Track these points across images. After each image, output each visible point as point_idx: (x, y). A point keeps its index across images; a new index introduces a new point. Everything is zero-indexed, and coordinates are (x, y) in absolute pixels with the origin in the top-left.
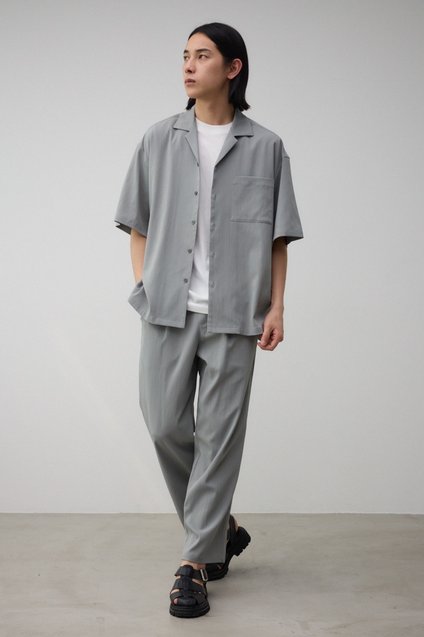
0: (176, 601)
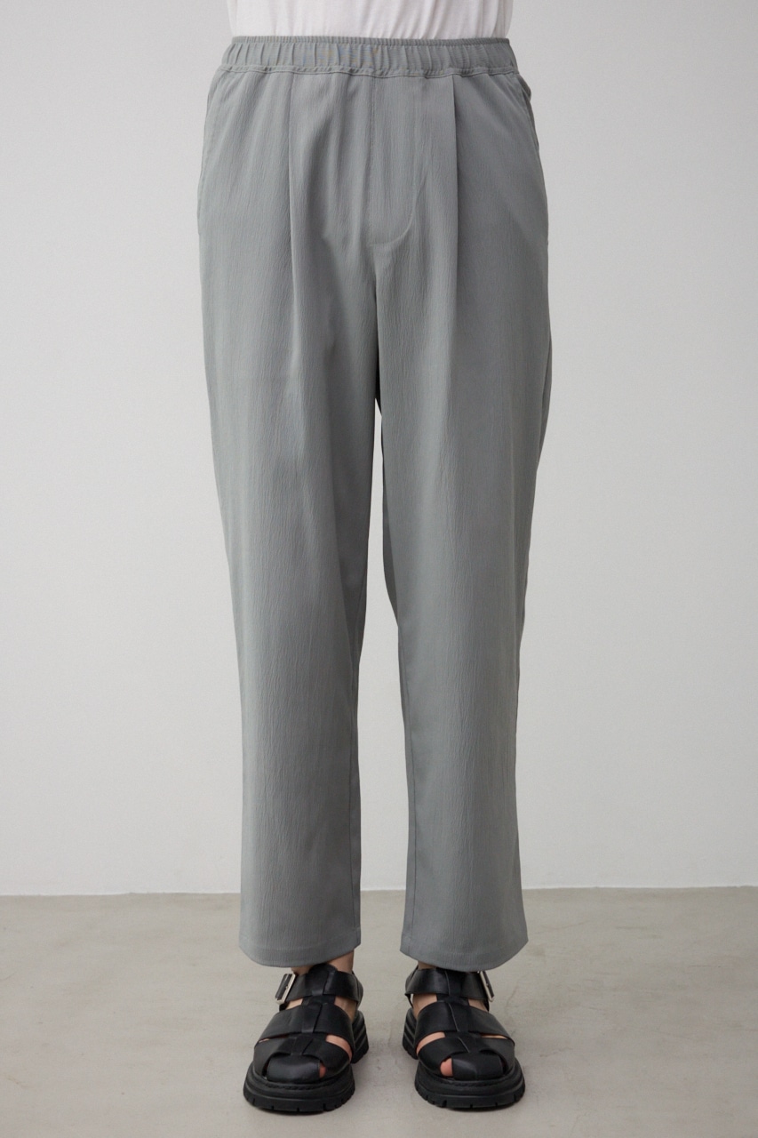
0: (446, 1066)
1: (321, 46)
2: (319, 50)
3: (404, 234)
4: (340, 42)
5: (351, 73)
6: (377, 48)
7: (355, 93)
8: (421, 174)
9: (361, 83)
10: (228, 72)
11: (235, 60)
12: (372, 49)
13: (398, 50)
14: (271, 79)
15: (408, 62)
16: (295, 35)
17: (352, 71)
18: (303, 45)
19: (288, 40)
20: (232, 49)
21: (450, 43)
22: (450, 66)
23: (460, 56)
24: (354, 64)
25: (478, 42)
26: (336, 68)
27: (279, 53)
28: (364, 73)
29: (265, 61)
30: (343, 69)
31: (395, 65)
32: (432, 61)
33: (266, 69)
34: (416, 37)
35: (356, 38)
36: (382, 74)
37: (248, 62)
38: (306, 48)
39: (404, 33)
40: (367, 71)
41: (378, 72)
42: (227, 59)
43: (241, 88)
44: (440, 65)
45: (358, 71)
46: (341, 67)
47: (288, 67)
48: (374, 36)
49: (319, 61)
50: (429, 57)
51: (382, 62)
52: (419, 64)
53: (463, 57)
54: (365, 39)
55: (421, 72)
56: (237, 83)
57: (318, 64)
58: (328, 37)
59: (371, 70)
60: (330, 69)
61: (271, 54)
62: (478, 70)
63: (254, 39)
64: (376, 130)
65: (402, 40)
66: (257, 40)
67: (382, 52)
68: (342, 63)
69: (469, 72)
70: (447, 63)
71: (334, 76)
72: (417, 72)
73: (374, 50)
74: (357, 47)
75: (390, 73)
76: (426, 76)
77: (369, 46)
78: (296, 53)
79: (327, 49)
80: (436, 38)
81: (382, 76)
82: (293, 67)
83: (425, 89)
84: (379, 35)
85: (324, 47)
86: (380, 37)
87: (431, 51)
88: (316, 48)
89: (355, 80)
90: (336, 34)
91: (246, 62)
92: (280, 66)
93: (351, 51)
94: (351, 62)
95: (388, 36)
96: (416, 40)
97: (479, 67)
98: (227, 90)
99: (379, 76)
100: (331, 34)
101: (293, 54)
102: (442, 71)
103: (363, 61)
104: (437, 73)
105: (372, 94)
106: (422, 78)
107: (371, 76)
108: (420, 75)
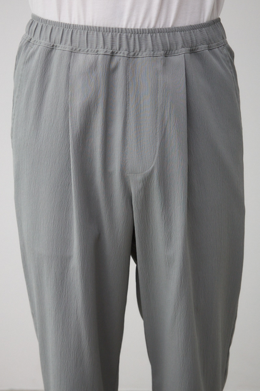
1: (91, 33)
2: (90, 36)
3: (151, 168)
4: (104, 31)
5: (113, 55)
6: (131, 36)
7: (116, 68)
8: (162, 126)
9: (120, 60)
10: (29, 42)
11: (33, 33)
12: (127, 36)
13: (146, 37)
14: (56, 54)
15: (153, 46)
16: (72, 23)
17: (113, 53)
18: (79, 32)
19: (68, 26)
20: (31, 24)
21: (182, 30)
22: (182, 47)
23: (189, 39)
24: (114, 48)
25: (201, 26)
26: (101, 51)
27: (62, 36)
28: (121, 55)
29: (53, 40)
30: (106, 52)
31: (143, 49)
32: (170, 44)
33: (53, 46)
34: (158, 27)
35: (115, 29)
36: (134, 55)
37: (42, 38)
38: (80, 34)
39: (149, 25)
40: (124, 53)
41: (132, 54)
42: (28, 32)
43: (36, 56)
44: (175, 47)
45: (117, 53)
46: (105, 50)
47: (68, 47)
48: (129, 27)
49: (89, 44)
50: (168, 41)
51: (135, 46)
52: (161, 47)
53: (191, 39)
54: (122, 29)
55: (162, 52)
56: (33, 54)
57: (89, 46)
58: (96, 27)
59: (126, 53)
60: (97, 51)
61: (57, 36)
62: (202, 48)
63: (46, 21)
64: (130, 96)
65: (149, 30)
66: (48, 22)
67: (135, 39)
68: (106, 47)
69: (195, 50)
70: (180, 45)
71: (100, 57)
72: (159, 53)
73: (129, 37)
74: (116, 35)
75: (140, 54)
76: (166, 55)
77: (125, 34)
78: (73, 38)
79: (95, 36)
80: (172, 26)
81: (135, 56)
82: (71, 47)
83: (164, 65)
84: (132, 26)
85: (93, 34)
86: (132, 27)
87: (169, 36)
88: (87, 35)
89: (116, 59)
90: (101, 25)
91: (40, 38)
92: (62, 45)
93: (112, 38)
94: (112, 46)
95: (138, 27)
96: (158, 29)
97: (202, 46)
98: (28, 56)
99: (132, 57)
100: (98, 25)
101: (71, 38)
102: (177, 51)
103: (121, 45)
104: (173, 53)
105: (127, 70)
106: (163, 57)
107: (127, 57)
108: (162, 55)
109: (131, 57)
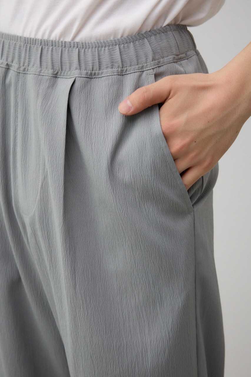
4: (5, 38)
5: (8, 68)
6: (24, 47)
7: (10, 84)
13: (37, 49)
15: (41, 62)
17: (8, 65)
24: (9, 59)
31: (32, 63)
32: (61, 63)
40: (14, 67)
41: (22, 68)
44: (68, 67)
45: (11, 65)
46: (2, 61)
51: (25, 60)
52: (50, 64)
55: (50, 72)
59: (17, 66)
65: (41, 41)
67: (26, 51)
68: (3, 58)
72: (47, 72)
73: (22, 48)
76: (57, 76)
77: (19, 43)
81: (25, 72)
89: (10, 73)
102: (69, 73)
103: (15, 57)
104: (65, 74)
105: (17, 88)
106: (50, 77)
107: (17, 72)
108: (49, 74)
109: (22, 72)
